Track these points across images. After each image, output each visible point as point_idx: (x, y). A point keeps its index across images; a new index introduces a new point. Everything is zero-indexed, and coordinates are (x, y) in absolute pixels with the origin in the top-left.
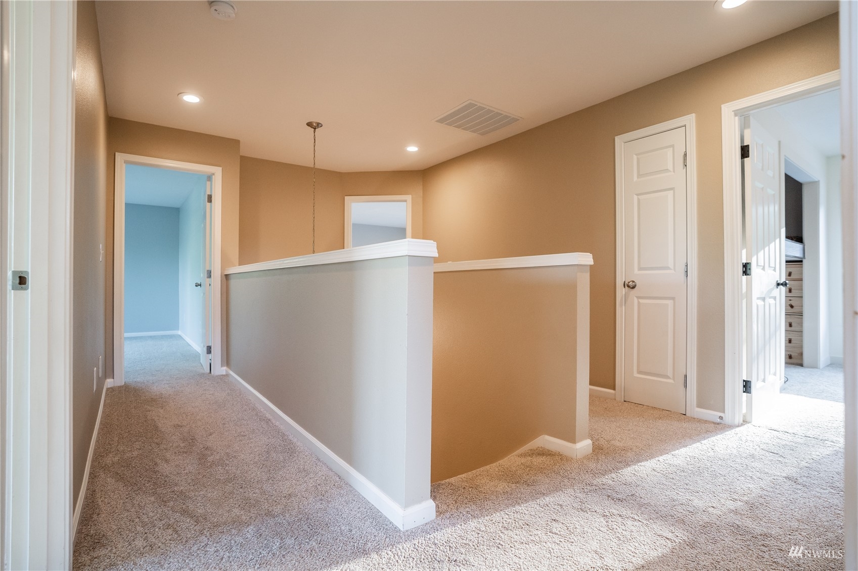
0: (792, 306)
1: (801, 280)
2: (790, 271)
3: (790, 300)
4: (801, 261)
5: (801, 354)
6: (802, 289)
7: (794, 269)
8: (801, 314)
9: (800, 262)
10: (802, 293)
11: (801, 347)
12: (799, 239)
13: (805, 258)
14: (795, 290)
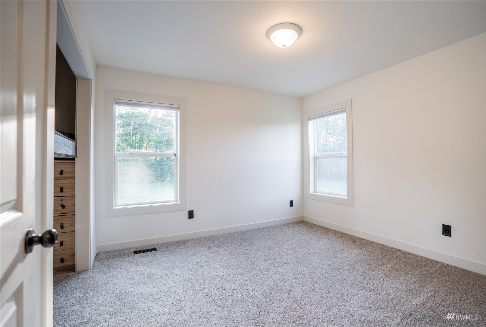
0: (63, 207)
1: (73, 178)
2: (62, 169)
3: (62, 200)
4: (73, 159)
5: (73, 255)
6: (73, 188)
7: (65, 166)
8: (72, 214)
9: (71, 159)
10: (74, 192)
11: (73, 247)
12: (72, 136)
13: (77, 157)
14: (66, 189)
